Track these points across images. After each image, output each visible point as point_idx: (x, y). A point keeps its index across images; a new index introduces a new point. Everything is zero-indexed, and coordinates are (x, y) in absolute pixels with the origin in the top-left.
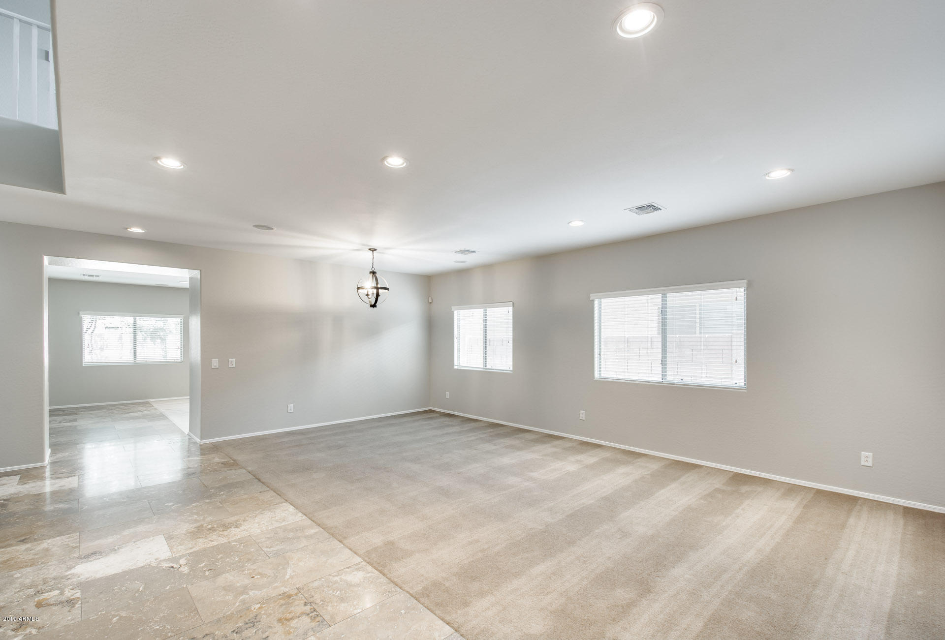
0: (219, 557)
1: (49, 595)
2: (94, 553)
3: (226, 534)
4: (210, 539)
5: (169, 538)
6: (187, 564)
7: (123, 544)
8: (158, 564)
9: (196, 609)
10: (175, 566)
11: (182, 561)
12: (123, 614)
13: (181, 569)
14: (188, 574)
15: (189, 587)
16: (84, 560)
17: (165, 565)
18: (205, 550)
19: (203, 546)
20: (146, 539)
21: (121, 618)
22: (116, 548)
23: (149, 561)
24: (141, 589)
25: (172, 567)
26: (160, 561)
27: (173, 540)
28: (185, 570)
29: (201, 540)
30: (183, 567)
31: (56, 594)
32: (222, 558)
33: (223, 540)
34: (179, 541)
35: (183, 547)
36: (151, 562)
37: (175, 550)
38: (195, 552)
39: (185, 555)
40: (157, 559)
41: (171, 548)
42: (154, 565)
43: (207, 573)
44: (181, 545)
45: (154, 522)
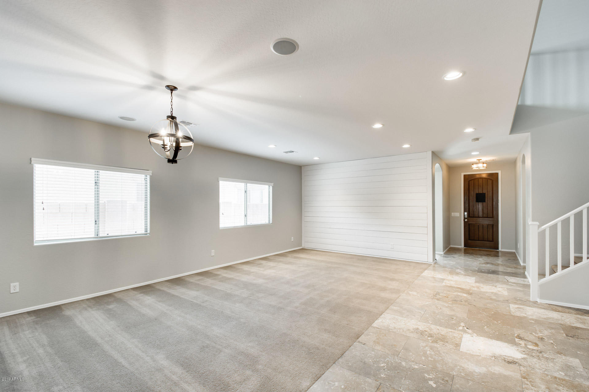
0: (444, 321)
1: (533, 347)
2: (509, 363)
3: (428, 329)
4: (438, 331)
5: (458, 345)
6: (460, 326)
7: (488, 359)
8: (473, 333)
9: (469, 311)
10: (465, 328)
11: (461, 328)
12: (496, 322)
13: (464, 325)
14: (462, 322)
15: (466, 317)
16: (516, 361)
17: (470, 331)
18: (446, 327)
19: (445, 329)
20: (472, 353)
21: (497, 321)
22: (493, 358)
23: (477, 338)
24: (486, 327)
25: (467, 328)
26: (471, 334)
27: (457, 342)
28: (462, 324)
29: (442, 333)
30: (463, 326)
31: (529, 346)
32: (443, 320)
33: (433, 327)
34: (454, 340)
35: (455, 335)
36: (476, 337)
37: (460, 336)
38: (451, 329)
39: (457, 330)
40: (472, 336)
41: (461, 339)
42: (475, 334)
43: (455, 318)
44: (454, 337)
45: (458, 367)
